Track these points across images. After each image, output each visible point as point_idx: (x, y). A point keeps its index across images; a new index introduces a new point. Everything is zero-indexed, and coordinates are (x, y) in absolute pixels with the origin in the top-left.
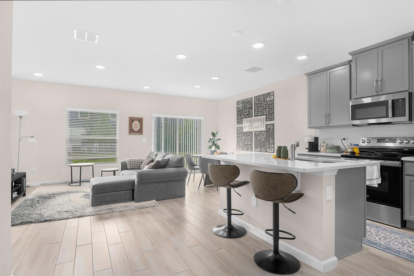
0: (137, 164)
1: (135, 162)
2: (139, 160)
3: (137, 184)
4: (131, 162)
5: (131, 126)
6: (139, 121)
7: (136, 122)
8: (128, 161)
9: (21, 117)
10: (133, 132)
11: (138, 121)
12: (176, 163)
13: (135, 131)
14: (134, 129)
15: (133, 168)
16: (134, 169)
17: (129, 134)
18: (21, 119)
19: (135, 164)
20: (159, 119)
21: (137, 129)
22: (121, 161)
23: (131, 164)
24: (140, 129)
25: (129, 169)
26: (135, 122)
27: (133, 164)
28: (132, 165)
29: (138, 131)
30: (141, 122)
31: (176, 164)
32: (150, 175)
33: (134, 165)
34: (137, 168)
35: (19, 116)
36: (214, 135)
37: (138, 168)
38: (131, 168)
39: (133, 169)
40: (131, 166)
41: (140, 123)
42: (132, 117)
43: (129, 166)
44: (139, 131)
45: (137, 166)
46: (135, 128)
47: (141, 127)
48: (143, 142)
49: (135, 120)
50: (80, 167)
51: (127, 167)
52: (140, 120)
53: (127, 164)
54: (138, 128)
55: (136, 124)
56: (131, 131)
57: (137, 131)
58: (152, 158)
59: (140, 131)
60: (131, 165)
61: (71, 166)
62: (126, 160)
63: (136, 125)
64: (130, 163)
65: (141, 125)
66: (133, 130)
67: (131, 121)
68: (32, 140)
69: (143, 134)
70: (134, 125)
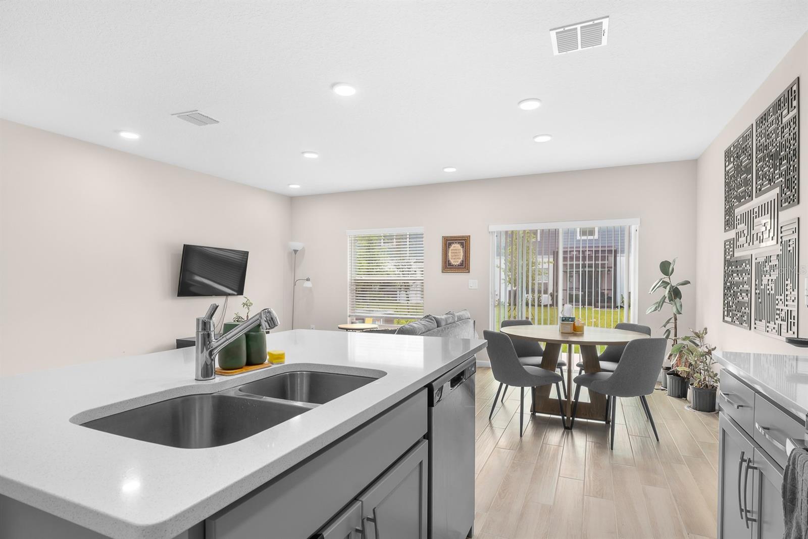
5: (446, 255)
6: (462, 244)
7: (456, 247)
9: (296, 251)
10: (450, 268)
11: (459, 243)
13: (453, 265)
14: (453, 262)
17: (442, 272)
18: (295, 254)
24: (463, 261)
26: (454, 247)
29: (460, 266)
30: (466, 246)
35: (294, 250)
41: (463, 247)
42: (449, 237)
44: (462, 264)
46: (454, 259)
47: (466, 256)
48: (470, 288)
49: (453, 243)
52: (464, 242)
54: (460, 258)
55: (456, 250)
56: (447, 266)
57: (459, 265)
63: (456, 253)
65: (466, 251)
66: (450, 264)
67: (446, 245)
68: (308, 284)
69: (469, 272)
70: (452, 253)
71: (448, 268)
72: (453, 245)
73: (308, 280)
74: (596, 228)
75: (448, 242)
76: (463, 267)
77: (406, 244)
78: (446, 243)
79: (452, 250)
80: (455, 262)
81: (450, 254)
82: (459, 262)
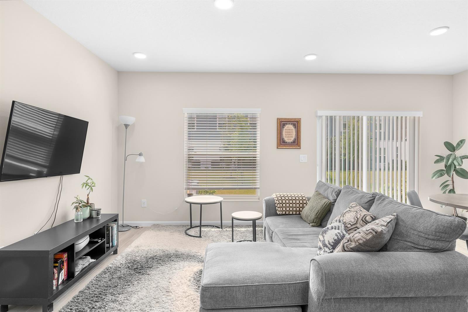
0: (294, 205)
1: (291, 202)
2: (297, 198)
3: (318, 299)
4: (284, 202)
5: (281, 134)
6: (294, 125)
8: (278, 200)
9: (126, 126)
10: (284, 145)
11: (292, 124)
12: (431, 237)
13: (286, 143)
14: (286, 140)
15: (287, 213)
16: (289, 214)
17: (277, 148)
18: (126, 129)
19: (291, 205)
20: (331, 120)
21: (291, 140)
22: (265, 198)
23: (284, 205)
24: (295, 139)
25: (280, 215)
26: (288, 127)
27: (288, 205)
28: (286, 207)
29: (293, 143)
30: (298, 126)
31: (433, 240)
32: (358, 280)
33: (289, 207)
34: (294, 213)
35: (125, 125)
36: (449, 146)
37: (296, 214)
38: (284, 213)
39: (287, 215)
40: (284, 209)
41: (295, 128)
42: (282, 119)
43: (279, 209)
44: (294, 142)
45: (294, 209)
46: (288, 137)
47: (297, 136)
48: (301, 161)
49: (287, 124)
50: (200, 205)
51: (276, 210)
52: (296, 123)
53: (276, 205)
54: (293, 137)
55: (289, 130)
56: (281, 143)
57: (291, 143)
58: (328, 198)
59: (296, 143)
60: (282, 207)
61: (191, 203)
62: (274, 196)
63: (290, 132)
64: (282, 203)
65: (297, 131)
66: (284, 142)
67: (281, 125)
68: (142, 159)
69: (300, 148)
70: (285, 132)
71: (282, 145)
72: (287, 126)
73: (140, 155)
74: (394, 117)
75: (282, 123)
76: (296, 144)
77: (216, 126)
78: (281, 124)
79: (285, 130)
80: (289, 140)
81: (284, 133)
82: (292, 140)
